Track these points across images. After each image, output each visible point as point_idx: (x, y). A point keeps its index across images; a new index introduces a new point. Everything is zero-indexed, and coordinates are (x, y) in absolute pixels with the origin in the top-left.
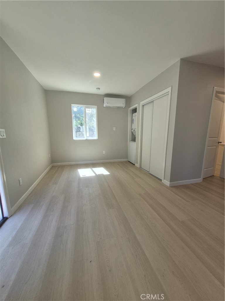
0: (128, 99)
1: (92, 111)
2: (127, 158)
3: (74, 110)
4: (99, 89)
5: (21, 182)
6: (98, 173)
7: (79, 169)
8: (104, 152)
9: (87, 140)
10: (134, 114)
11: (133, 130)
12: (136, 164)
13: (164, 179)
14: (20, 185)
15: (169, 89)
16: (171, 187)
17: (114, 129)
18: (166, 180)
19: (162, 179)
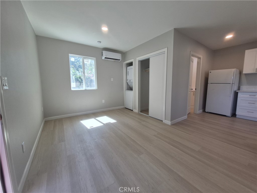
0: (124, 54)
1: (90, 63)
2: (124, 106)
3: (71, 60)
4: (100, 42)
5: (24, 147)
6: (105, 122)
7: (82, 120)
8: (103, 101)
9: (86, 90)
10: (129, 68)
11: (128, 80)
12: (134, 110)
13: (165, 120)
14: (23, 152)
15: (166, 50)
16: (173, 125)
17: (112, 79)
18: (166, 120)
19: (163, 120)
